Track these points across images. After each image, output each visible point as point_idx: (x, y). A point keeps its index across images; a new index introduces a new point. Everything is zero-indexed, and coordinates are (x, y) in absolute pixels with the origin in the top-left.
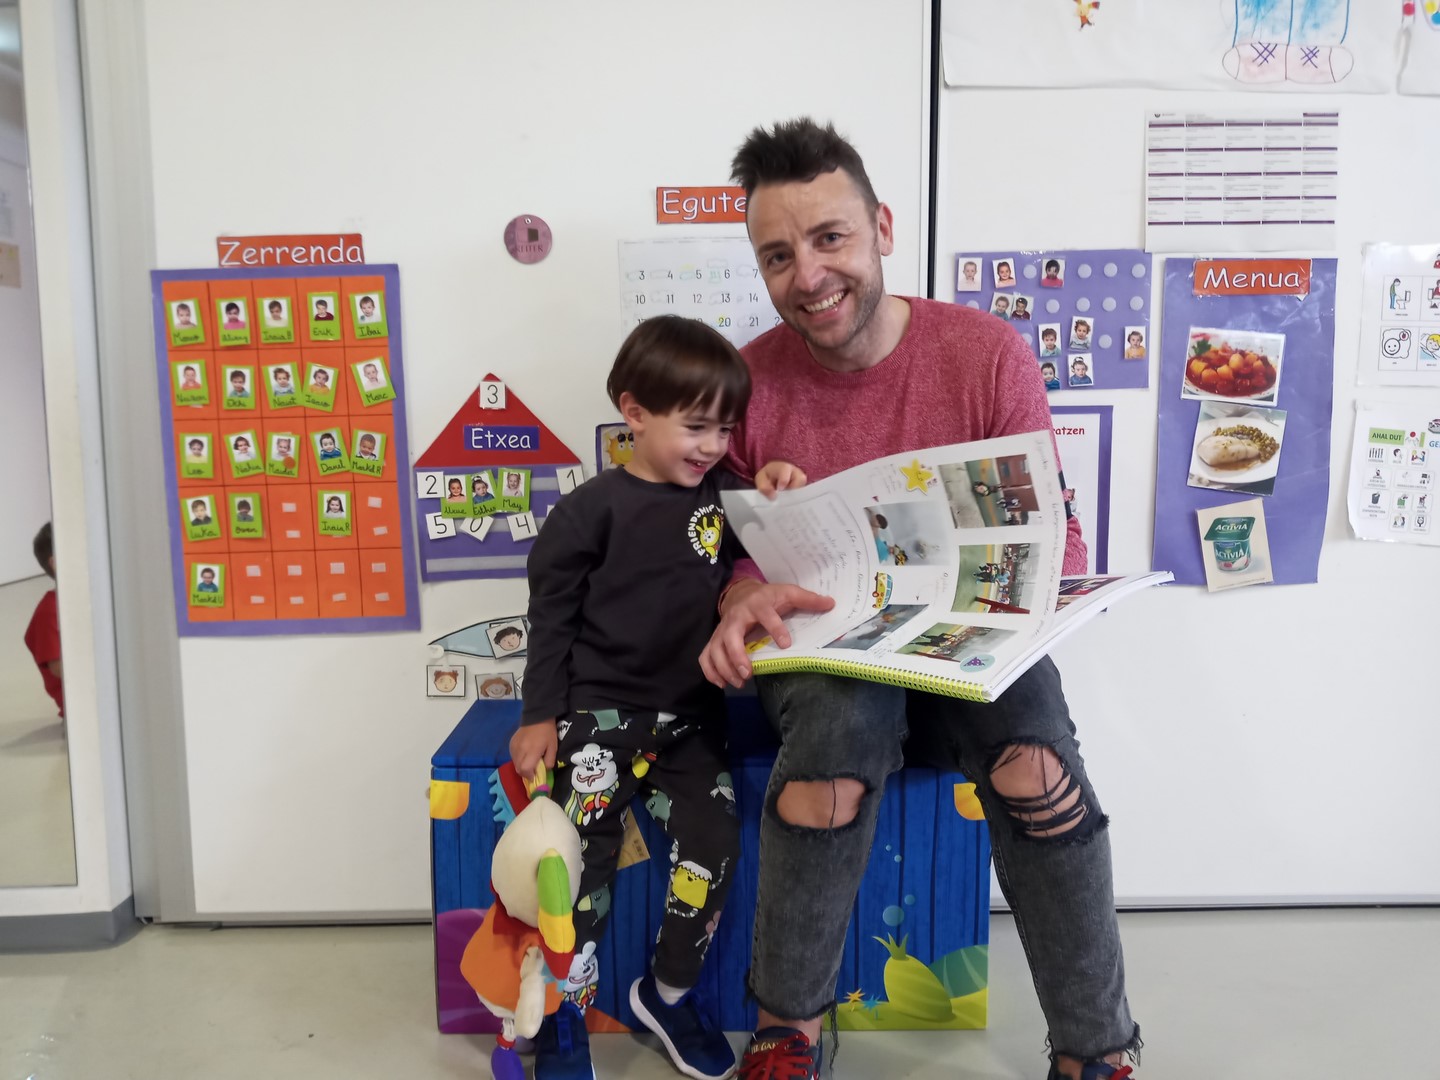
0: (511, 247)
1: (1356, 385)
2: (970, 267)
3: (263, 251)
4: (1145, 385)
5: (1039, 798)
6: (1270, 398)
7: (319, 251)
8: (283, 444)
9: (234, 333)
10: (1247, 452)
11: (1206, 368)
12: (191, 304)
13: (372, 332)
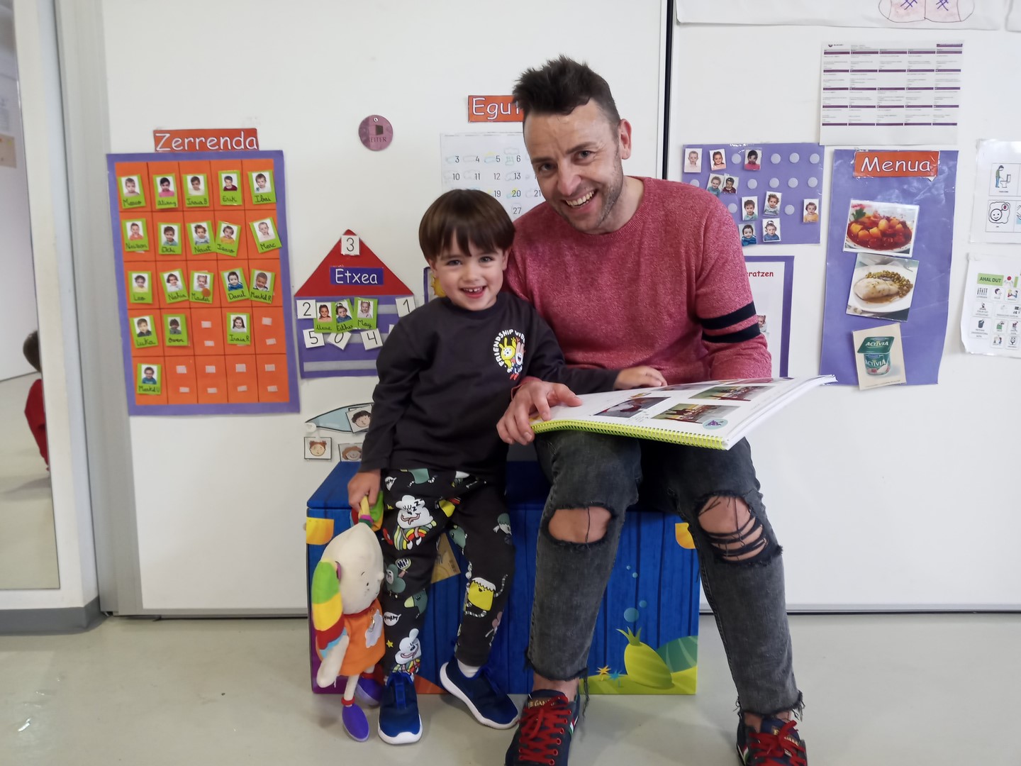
0: (364, 139)
1: (969, 242)
2: (693, 155)
3: (186, 141)
4: (817, 241)
5: (732, 534)
6: (907, 252)
7: (226, 142)
8: (202, 279)
9: (166, 199)
10: (889, 290)
11: (862, 229)
12: (135, 178)
13: (266, 200)
